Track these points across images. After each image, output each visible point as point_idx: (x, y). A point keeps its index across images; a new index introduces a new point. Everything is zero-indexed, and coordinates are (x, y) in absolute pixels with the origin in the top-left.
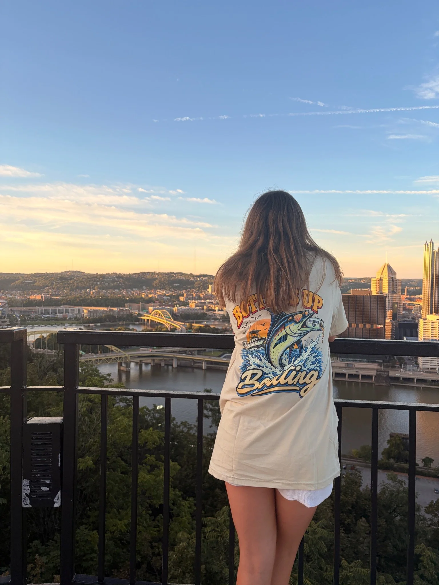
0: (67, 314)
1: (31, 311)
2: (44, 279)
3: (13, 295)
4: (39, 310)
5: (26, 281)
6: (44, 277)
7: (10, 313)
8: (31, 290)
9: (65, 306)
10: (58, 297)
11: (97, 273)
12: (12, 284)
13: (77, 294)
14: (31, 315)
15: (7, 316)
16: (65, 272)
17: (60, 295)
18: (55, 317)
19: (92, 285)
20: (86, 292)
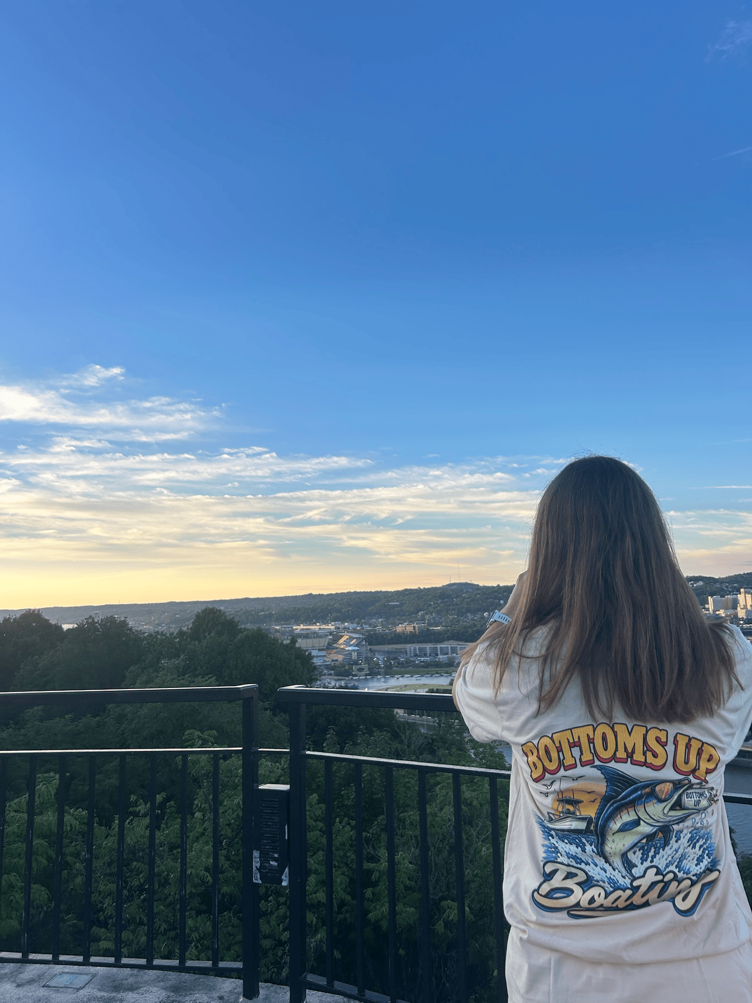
0: (454, 655)
1: (399, 652)
2: (416, 599)
3: (372, 626)
4: (411, 650)
5: (390, 603)
6: (416, 595)
7: (369, 655)
8: (398, 617)
9: (451, 642)
10: (439, 628)
11: (499, 585)
12: (371, 608)
13: (468, 621)
14: (400, 658)
15: (365, 660)
16: (447, 585)
17: (441, 623)
18: (436, 661)
19: (492, 606)
20: (483, 618)
